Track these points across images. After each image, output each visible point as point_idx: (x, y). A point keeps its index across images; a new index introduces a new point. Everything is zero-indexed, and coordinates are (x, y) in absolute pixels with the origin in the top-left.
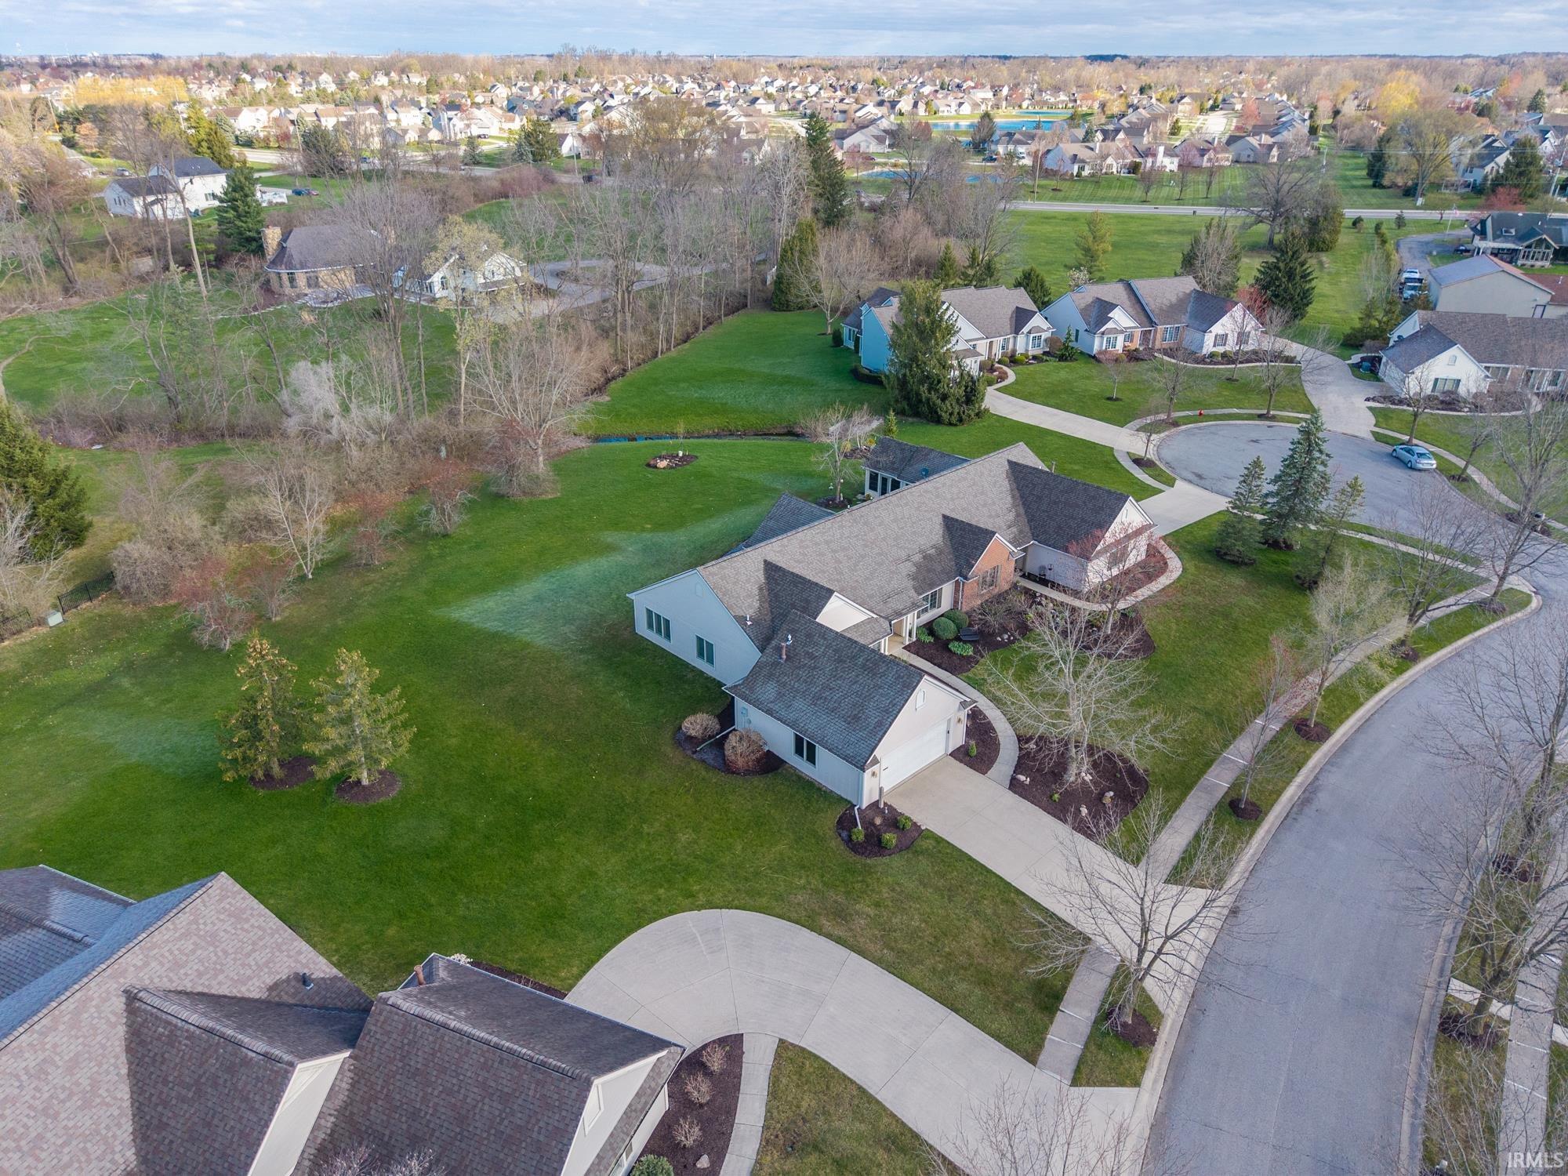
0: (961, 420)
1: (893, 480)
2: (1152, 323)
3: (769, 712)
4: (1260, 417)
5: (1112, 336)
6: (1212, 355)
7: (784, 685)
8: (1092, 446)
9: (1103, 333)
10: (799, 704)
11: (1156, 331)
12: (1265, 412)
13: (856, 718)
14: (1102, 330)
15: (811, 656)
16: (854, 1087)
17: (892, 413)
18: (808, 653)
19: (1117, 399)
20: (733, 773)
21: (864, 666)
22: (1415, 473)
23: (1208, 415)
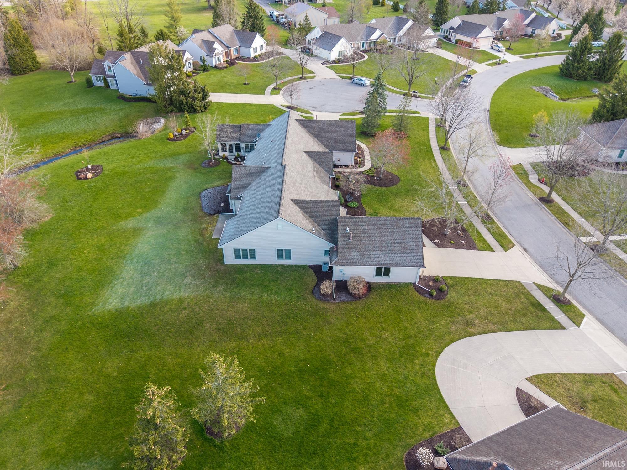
0: (206, 108)
1: (236, 144)
2: (228, 48)
3: (362, 265)
4: (301, 78)
5: (219, 56)
6: (256, 57)
7: (360, 250)
8: (266, 106)
9: (215, 56)
10: (373, 254)
11: (230, 51)
12: (301, 76)
13: (405, 248)
14: (214, 54)
15: (364, 232)
16: (559, 375)
17: (186, 113)
18: (361, 232)
19: (248, 84)
20: (360, 298)
21: (392, 226)
22: (366, 87)
23: (286, 82)
